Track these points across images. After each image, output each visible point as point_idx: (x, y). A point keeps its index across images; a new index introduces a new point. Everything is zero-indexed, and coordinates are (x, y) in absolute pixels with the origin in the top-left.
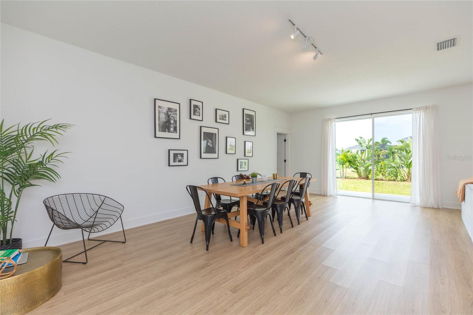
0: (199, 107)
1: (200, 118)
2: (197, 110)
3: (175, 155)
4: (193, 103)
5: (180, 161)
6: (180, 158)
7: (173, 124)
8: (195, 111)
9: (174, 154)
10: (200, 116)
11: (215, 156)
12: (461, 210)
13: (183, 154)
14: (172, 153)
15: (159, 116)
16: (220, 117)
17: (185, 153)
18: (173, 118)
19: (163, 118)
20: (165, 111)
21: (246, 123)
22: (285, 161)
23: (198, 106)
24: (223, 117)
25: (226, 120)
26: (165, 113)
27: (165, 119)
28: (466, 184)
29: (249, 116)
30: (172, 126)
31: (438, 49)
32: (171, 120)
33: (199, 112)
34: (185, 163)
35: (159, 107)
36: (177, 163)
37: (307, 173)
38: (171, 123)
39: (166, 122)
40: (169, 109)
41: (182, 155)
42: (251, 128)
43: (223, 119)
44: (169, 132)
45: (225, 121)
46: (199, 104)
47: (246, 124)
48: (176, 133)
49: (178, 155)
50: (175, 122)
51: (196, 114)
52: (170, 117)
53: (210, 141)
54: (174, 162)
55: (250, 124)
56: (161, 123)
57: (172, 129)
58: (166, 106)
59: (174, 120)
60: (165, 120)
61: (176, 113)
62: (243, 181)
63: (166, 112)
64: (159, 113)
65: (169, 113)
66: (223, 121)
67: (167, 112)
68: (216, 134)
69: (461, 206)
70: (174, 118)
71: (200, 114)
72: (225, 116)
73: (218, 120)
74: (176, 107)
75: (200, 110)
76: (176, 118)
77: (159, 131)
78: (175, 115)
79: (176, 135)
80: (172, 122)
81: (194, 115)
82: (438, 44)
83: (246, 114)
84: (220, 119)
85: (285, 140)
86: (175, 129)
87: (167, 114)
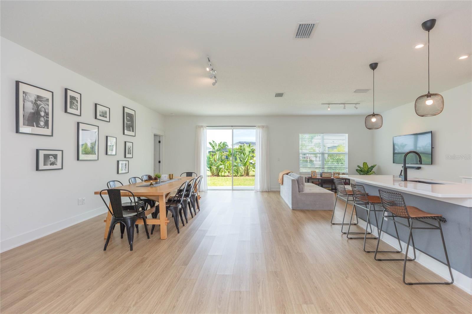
0: (77, 99)
1: (78, 112)
2: (74, 103)
3: (46, 157)
4: (70, 93)
5: (52, 164)
6: (52, 159)
7: (43, 117)
8: (72, 103)
9: (44, 155)
10: (77, 110)
12: (280, 191)
13: (57, 155)
14: (42, 154)
15: (24, 104)
16: (101, 114)
17: (59, 154)
18: (43, 109)
19: (30, 108)
20: (33, 98)
21: (127, 122)
22: (159, 162)
23: (75, 97)
24: (104, 115)
25: (106, 117)
26: (32, 102)
27: (33, 109)
28: (284, 175)
29: (129, 115)
30: (42, 119)
31: (276, 96)
32: (41, 112)
33: (77, 106)
34: (59, 166)
35: (24, 92)
36: (49, 167)
37: (192, 173)
38: (41, 116)
39: (33, 113)
40: (38, 97)
41: (55, 156)
42: (131, 128)
43: (103, 116)
44: (37, 126)
46: (77, 96)
48: (48, 128)
49: (51, 157)
50: (47, 114)
51: (73, 107)
52: (40, 107)
54: (45, 165)
55: (130, 123)
56: (27, 115)
57: (42, 123)
58: (34, 92)
59: (45, 112)
60: (33, 111)
61: (47, 103)
62: (150, 182)
63: (34, 101)
64: (24, 101)
65: (39, 102)
66: (103, 118)
67: (36, 101)
69: (280, 188)
70: (45, 110)
71: (77, 108)
72: (106, 113)
73: (98, 117)
74: (48, 95)
75: (77, 103)
76: (48, 110)
77: (24, 124)
78: (47, 106)
79: (48, 132)
80: (42, 114)
81: (70, 108)
82: (276, 94)
83: (126, 112)
84: (100, 116)
85: (160, 142)
86: (46, 124)
87: (35, 103)
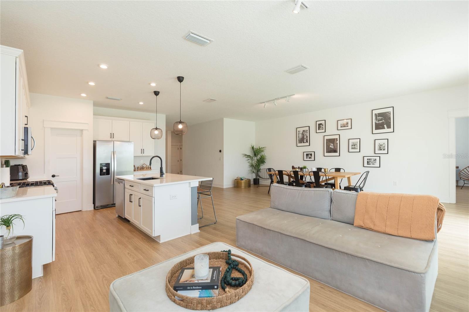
0: (322, 124)
2: (321, 127)
3: (307, 155)
5: (310, 158)
6: (310, 156)
8: (319, 127)
10: (323, 129)
11: (337, 154)
15: (299, 136)
16: (342, 126)
17: (313, 153)
19: (301, 136)
20: (301, 132)
23: (321, 123)
24: (345, 126)
26: (301, 134)
29: (380, 115)
30: (305, 139)
33: (323, 127)
35: (298, 131)
38: (304, 138)
39: (302, 138)
40: (304, 131)
41: (311, 155)
42: (385, 126)
44: (304, 143)
45: (348, 127)
47: (375, 123)
50: (307, 137)
51: (320, 129)
53: (332, 144)
54: (307, 158)
55: (382, 122)
56: (300, 139)
57: (305, 141)
64: (299, 134)
67: (303, 133)
68: (337, 139)
70: (306, 135)
72: (347, 123)
75: (323, 126)
77: (299, 143)
79: (308, 144)
80: (305, 137)
81: (318, 130)
83: (375, 114)
84: (341, 127)
86: (307, 141)
87: (303, 134)
